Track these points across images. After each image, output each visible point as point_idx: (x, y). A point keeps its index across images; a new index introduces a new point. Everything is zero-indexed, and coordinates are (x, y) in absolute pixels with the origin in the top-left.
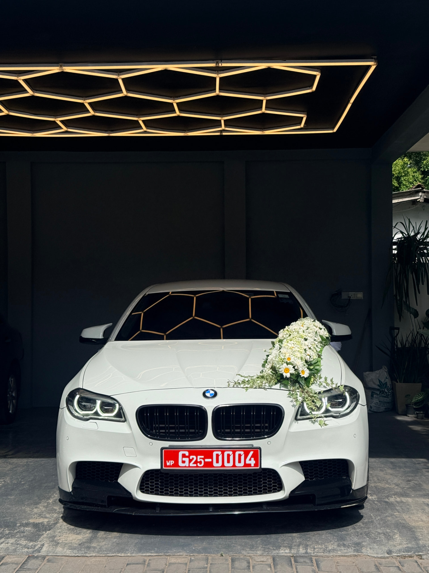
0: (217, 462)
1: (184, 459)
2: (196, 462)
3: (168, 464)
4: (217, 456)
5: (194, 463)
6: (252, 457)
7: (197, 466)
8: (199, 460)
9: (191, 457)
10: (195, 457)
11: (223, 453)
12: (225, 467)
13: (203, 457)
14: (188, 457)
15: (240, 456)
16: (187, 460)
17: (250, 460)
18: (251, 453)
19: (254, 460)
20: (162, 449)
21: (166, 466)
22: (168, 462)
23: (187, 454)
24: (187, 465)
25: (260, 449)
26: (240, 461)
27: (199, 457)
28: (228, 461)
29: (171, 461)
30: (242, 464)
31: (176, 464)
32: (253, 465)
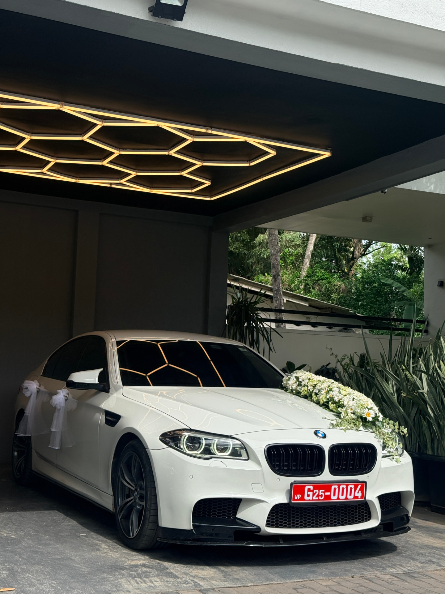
0: (334, 495)
1: (309, 493)
2: (318, 496)
3: (296, 498)
4: (335, 489)
5: (317, 497)
6: (360, 490)
7: (319, 500)
8: (320, 494)
9: (315, 491)
10: (317, 491)
11: (339, 486)
12: (347, 499)
13: (323, 491)
14: (312, 491)
15: (351, 489)
16: (311, 493)
17: (358, 493)
18: (359, 486)
19: (361, 493)
20: (291, 484)
21: (294, 500)
22: (296, 496)
23: (312, 488)
24: (311, 499)
25: (366, 482)
26: (351, 494)
27: (321, 491)
28: (342, 495)
29: (299, 495)
30: (352, 497)
31: (302, 498)
32: (359, 497)
